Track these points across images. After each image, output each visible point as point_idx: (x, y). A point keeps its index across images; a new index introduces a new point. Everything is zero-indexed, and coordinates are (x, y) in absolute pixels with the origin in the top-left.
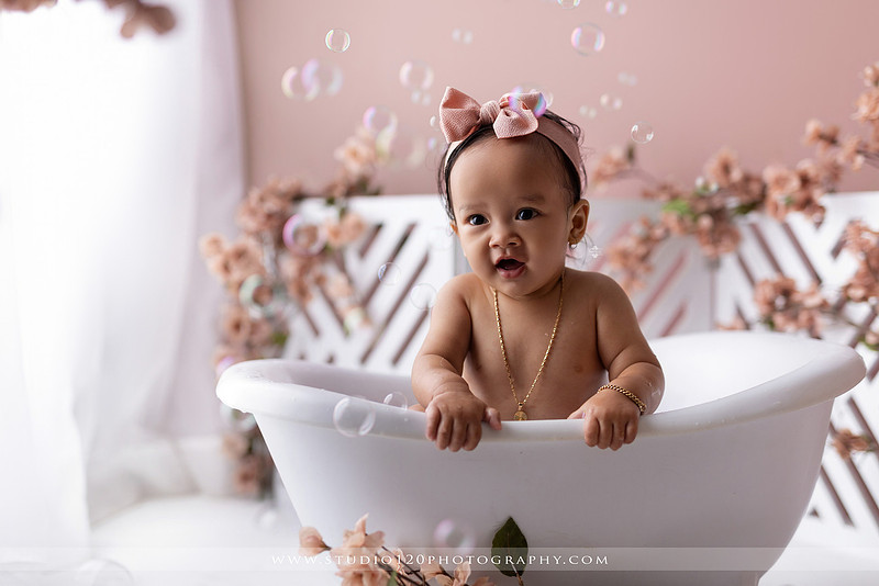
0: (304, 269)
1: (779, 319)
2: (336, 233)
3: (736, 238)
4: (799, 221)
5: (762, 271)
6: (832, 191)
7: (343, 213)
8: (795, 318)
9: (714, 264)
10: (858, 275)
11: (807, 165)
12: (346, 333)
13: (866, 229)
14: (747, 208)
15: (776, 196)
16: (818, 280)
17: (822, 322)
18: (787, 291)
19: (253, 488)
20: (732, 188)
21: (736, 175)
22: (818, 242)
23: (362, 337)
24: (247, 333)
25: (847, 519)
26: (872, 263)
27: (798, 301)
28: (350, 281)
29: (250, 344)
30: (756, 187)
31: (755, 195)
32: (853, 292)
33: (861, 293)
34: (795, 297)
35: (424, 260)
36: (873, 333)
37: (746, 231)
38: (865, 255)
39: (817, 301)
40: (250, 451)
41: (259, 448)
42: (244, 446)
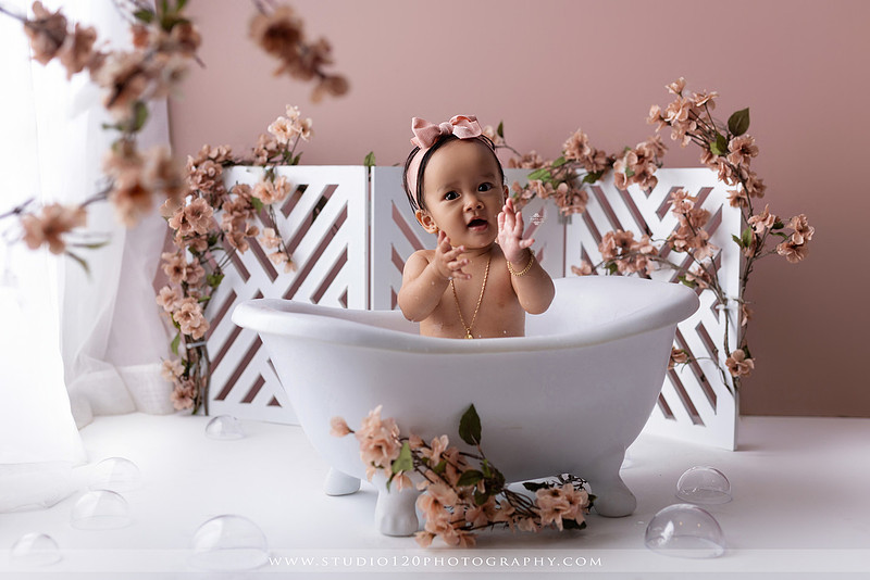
0: (237, 223)
1: (619, 263)
2: (267, 194)
3: (584, 199)
4: (636, 190)
5: (605, 227)
6: (660, 167)
7: (271, 176)
8: (632, 262)
9: (566, 220)
10: (678, 228)
11: (642, 146)
12: (273, 275)
13: (686, 196)
14: (594, 177)
15: (621, 167)
16: (647, 231)
17: (651, 265)
18: (625, 243)
19: (191, 402)
20: (585, 161)
21: (587, 152)
22: (648, 205)
23: (286, 278)
24: (184, 277)
25: (668, 413)
26: (691, 220)
27: (633, 250)
28: (277, 233)
29: (185, 285)
30: (602, 161)
31: (602, 168)
32: (676, 243)
33: (682, 244)
34: (634, 246)
35: (343, 216)
36: (689, 273)
37: (590, 192)
38: (685, 215)
39: (649, 249)
40: (186, 374)
41: (191, 372)
42: (182, 369)
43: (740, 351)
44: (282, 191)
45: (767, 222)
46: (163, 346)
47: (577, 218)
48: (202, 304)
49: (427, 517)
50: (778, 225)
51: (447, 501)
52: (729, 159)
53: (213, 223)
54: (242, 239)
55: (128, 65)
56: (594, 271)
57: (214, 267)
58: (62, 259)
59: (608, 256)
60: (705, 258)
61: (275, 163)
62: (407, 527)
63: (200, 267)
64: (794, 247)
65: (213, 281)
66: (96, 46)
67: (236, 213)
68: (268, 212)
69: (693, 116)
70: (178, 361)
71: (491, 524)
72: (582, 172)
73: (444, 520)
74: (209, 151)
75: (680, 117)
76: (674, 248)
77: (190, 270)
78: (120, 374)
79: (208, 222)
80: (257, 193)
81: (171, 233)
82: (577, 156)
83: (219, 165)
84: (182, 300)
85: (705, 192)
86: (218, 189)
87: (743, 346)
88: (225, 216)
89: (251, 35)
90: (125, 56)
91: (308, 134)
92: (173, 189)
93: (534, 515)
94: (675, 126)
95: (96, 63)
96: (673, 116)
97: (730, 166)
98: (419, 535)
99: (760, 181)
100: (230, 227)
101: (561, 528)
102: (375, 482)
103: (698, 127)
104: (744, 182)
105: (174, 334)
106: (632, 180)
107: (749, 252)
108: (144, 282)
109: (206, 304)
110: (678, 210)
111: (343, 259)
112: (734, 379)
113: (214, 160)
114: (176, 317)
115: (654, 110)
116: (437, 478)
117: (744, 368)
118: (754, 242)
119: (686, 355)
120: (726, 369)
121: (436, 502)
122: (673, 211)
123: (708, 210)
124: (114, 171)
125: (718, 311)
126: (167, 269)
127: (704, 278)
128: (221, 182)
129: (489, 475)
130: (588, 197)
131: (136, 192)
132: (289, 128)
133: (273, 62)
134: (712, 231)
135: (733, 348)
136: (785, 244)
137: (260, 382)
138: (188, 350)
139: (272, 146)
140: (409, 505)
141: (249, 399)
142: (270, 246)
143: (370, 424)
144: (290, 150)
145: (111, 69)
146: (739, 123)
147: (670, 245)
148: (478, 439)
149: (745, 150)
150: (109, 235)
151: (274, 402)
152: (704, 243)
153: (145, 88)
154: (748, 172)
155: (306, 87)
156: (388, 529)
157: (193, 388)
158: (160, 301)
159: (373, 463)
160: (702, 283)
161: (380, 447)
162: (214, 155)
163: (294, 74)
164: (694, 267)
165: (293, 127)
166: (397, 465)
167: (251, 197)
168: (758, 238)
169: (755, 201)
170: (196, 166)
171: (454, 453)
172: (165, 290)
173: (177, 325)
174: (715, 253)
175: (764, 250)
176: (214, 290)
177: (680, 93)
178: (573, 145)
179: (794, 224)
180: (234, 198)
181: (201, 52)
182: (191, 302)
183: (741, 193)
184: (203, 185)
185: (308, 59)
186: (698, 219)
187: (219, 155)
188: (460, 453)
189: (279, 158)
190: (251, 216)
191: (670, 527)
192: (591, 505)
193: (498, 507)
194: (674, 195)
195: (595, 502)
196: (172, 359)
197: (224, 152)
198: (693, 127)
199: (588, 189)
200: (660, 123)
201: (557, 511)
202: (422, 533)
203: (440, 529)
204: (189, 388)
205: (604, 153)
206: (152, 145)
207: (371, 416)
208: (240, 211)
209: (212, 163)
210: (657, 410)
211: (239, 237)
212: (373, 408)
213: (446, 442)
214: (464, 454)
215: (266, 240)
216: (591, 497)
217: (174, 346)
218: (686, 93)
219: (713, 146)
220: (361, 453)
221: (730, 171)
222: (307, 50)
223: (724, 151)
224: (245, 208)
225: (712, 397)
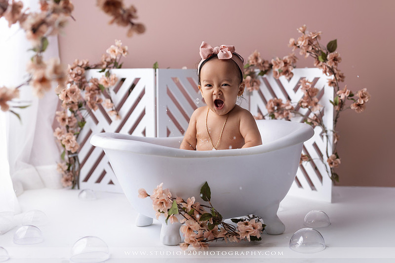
0: (92, 97)
1: (276, 114)
2: (106, 82)
3: (258, 84)
4: (283, 79)
5: (269, 97)
6: (294, 67)
7: (108, 74)
8: (282, 113)
9: (250, 94)
10: (303, 97)
11: (286, 58)
12: (110, 121)
13: (307, 82)
14: (263, 73)
15: (276, 69)
16: (289, 99)
17: (291, 115)
18: (278, 104)
19: (70, 183)
20: (259, 65)
21: (260, 61)
22: (289, 86)
23: (116, 123)
24: (67, 123)
25: (300, 185)
26: (310, 93)
27: (283, 108)
28: (112, 101)
29: (68, 127)
30: (267, 65)
31: (267, 68)
32: (303, 104)
33: (306, 104)
34: (282, 106)
35: (143, 93)
36: (309, 118)
37: (261, 80)
38: (307, 90)
39: (290, 107)
40: (68, 170)
41: (71, 168)
42: (66, 167)
43: (334, 155)
44: (114, 81)
45: (346, 94)
46: (57, 156)
47: (255, 92)
48: (76, 136)
49: (185, 235)
50: (351, 95)
51: (195, 228)
52: (328, 64)
53: (81, 97)
54: (95, 104)
55: (38, 19)
56: (264, 118)
57: (81, 118)
58: (8, 113)
59: (271, 111)
60: (316, 111)
61: (110, 68)
62: (176, 241)
63: (74, 118)
64: (359, 105)
65: (81, 125)
66: (23, 11)
67: (92, 92)
68: (107, 91)
69: (310, 43)
70: (64, 164)
71: (216, 239)
72: (257, 71)
73: (194, 237)
74: (78, 62)
75: (304, 44)
76: (302, 106)
77: (70, 120)
78: (37, 170)
79: (78, 97)
80: (101, 82)
81: (60, 102)
82: (255, 63)
83: (83, 69)
84: (66, 134)
85: (316, 80)
86: (83, 80)
87: (335, 153)
88: (86, 93)
89: (98, 5)
90: (36, 15)
91: (126, 54)
92: (61, 79)
93: (237, 234)
94: (302, 48)
95: (23, 19)
96: (301, 43)
97: (328, 67)
98: (182, 244)
99: (342, 74)
100: (89, 98)
101: (250, 240)
102: (160, 220)
103: (313, 49)
104: (335, 74)
105: (62, 151)
106: (281, 74)
107: (337, 108)
108: (47, 125)
109: (78, 136)
110: (304, 88)
111: (143, 114)
112: (331, 169)
113: (81, 67)
114: (63, 142)
115: (292, 41)
116: (190, 217)
117: (335, 163)
118: (340, 103)
119: (308, 157)
120: (327, 164)
121: (189, 229)
122: (302, 89)
123: (318, 88)
124: (33, 71)
125: (323, 136)
126: (59, 119)
127: (316, 120)
128: (84, 77)
129: (215, 215)
130: (260, 82)
131: (43, 81)
132: (117, 51)
133: (109, 18)
134: (320, 98)
135: (330, 154)
136: (355, 104)
137: (104, 173)
138: (69, 158)
139: (108, 60)
140: (177, 230)
141: (99, 181)
142: (108, 107)
143: (157, 192)
144: (117, 61)
145: (30, 21)
146: (332, 47)
147: (300, 105)
148: (209, 198)
149: (335, 59)
150: (30, 102)
151: (111, 183)
152: (316, 104)
153: (46, 31)
154: (337, 70)
155: (124, 30)
156: (167, 242)
157: (72, 176)
158: (55, 135)
159: (159, 211)
160: (315, 123)
161: (163, 203)
162: (80, 64)
163: (118, 23)
164: (312, 116)
165: (119, 50)
166: (171, 211)
167: (99, 84)
168: (342, 101)
169: (340, 84)
170: (72, 69)
171: (198, 205)
172: (58, 129)
173: (64, 146)
174: (321, 109)
175: (345, 107)
176: (82, 129)
177: (304, 32)
178: (253, 57)
179: (359, 94)
180: (90, 85)
181: (73, 13)
182: (71, 135)
183: (334, 80)
184: (76, 79)
185: (125, 16)
186: (313, 92)
187: (83, 64)
188: (201, 205)
189: (112, 65)
190: (99, 93)
191: (301, 239)
192: (264, 229)
193: (219, 230)
194: (301, 81)
195: (265, 227)
196: (62, 162)
197: (85, 63)
198: (310, 48)
199: (260, 79)
200: (294, 47)
201: (248, 232)
202: (183, 243)
203: (192, 241)
204: (70, 176)
205: (267, 62)
206: (50, 58)
207: (158, 188)
208: (94, 91)
209: (79, 68)
210: (294, 184)
211: (93, 103)
212: (159, 185)
213: (194, 200)
214: (203, 206)
215: (106, 105)
216: (264, 226)
217: (62, 156)
218: (307, 32)
219: (320, 58)
220: (154, 206)
221: (328, 70)
222: (124, 11)
223: (325, 60)
224: (96, 89)
225: (320, 177)
